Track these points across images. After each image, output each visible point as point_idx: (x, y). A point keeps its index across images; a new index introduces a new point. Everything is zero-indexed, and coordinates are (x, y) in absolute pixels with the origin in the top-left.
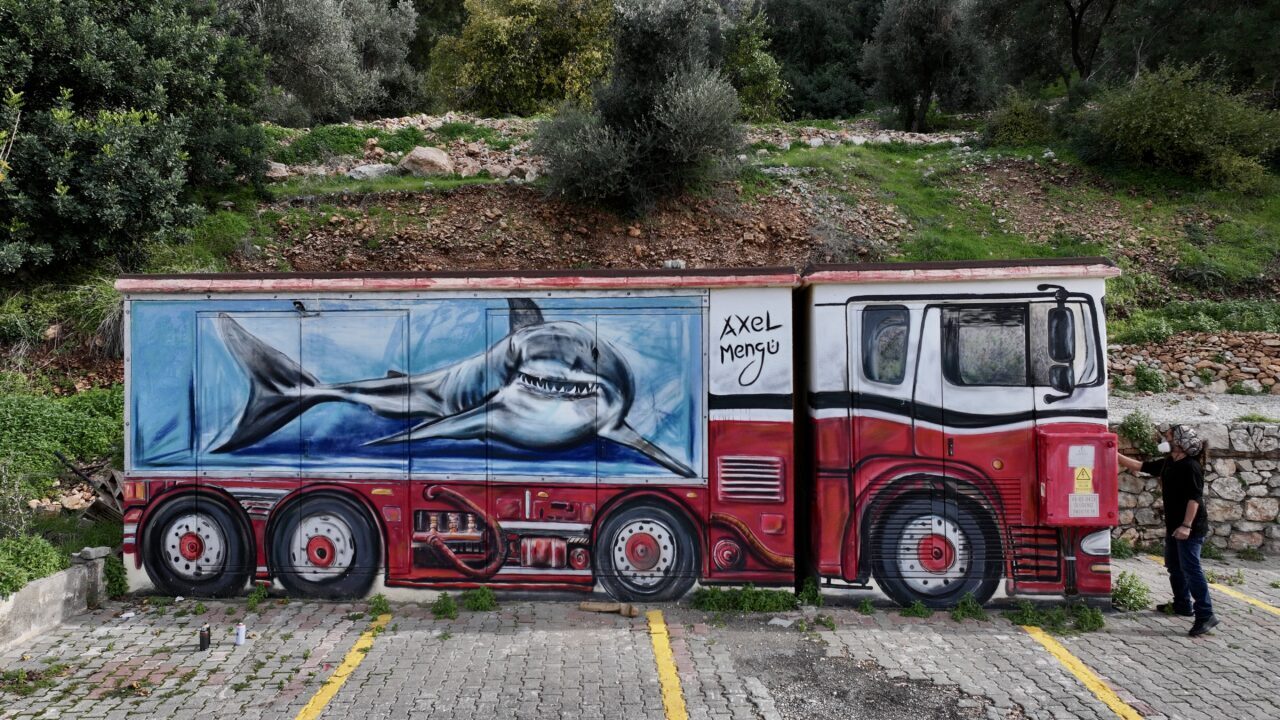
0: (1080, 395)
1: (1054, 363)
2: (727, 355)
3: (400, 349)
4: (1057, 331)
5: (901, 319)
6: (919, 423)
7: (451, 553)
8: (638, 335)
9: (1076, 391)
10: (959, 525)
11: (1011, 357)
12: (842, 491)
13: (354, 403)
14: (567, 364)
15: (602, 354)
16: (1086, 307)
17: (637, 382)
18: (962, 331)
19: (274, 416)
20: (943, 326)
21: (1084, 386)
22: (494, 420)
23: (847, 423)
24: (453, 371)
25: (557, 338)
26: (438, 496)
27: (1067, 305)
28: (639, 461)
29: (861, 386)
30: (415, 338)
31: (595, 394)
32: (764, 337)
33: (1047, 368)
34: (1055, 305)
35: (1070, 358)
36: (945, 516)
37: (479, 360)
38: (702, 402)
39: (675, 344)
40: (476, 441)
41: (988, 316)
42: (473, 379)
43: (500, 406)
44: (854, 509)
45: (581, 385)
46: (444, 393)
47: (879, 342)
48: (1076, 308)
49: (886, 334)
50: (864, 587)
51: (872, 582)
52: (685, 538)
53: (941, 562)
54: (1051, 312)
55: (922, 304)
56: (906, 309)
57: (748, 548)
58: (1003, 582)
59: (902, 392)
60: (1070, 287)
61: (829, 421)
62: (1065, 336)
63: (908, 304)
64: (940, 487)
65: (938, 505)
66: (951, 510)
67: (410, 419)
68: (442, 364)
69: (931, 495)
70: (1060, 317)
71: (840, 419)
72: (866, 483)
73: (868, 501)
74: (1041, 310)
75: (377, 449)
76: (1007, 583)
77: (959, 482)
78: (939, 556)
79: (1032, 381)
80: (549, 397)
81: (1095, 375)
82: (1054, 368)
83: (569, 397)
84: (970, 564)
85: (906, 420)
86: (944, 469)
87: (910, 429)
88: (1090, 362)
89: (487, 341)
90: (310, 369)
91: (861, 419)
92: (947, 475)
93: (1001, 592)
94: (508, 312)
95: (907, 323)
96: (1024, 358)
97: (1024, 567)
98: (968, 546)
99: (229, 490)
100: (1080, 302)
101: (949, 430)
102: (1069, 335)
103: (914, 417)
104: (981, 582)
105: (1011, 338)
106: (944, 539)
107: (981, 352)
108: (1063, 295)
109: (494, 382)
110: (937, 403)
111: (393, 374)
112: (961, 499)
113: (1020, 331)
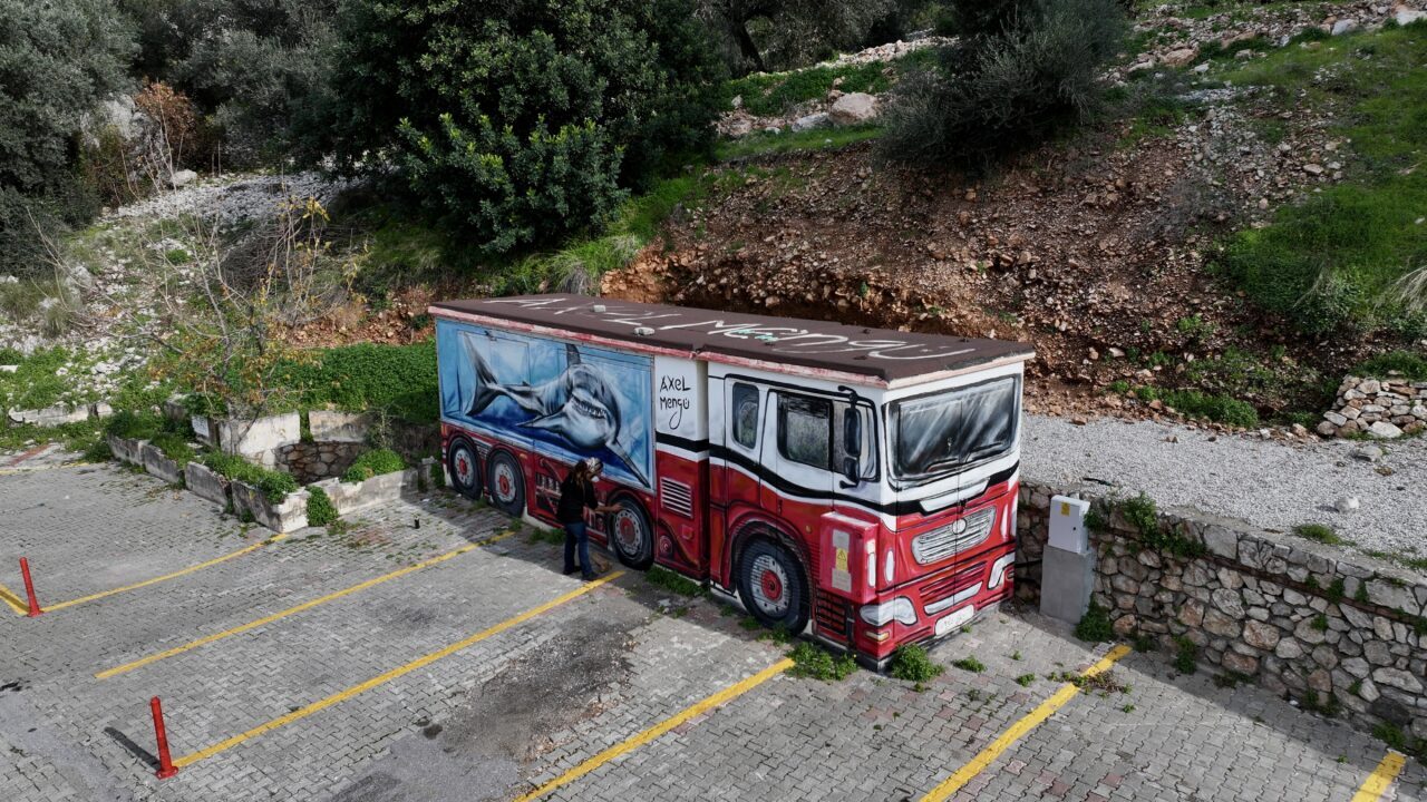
0: (863, 487)
1: (847, 455)
2: (664, 404)
3: (526, 369)
4: (850, 429)
5: (754, 398)
6: (764, 483)
7: (551, 502)
8: (622, 380)
9: (861, 483)
10: (785, 570)
11: (819, 443)
12: (721, 520)
13: (511, 398)
14: (591, 393)
15: (606, 392)
16: (870, 411)
17: (622, 414)
18: (790, 414)
19: (485, 399)
20: (778, 409)
21: (866, 480)
22: (562, 422)
23: (724, 470)
24: (547, 386)
25: (587, 375)
26: (545, 467)
27: (857, 407)
28: (625, 469)
29: (732, 445)
30: (532, 362)
31: (602, 417)
32: (680, 395)
33: (842, 458)
34: (849, 406)
35: (858, 454)
36: (777, 560)
37: (556, 382)
38: (652, 437)
39: (638, 390)
40: (557, 435)
41: (805, 406)
42: (554, 395)
43: (565, 415)
44: (728, 536)
45: (598, 410)
46: (544, 400)
47: (742, 413)
48: (862, 410)
49: (746, 408)
50: (732, 595)
51: (737, 593)
52: (646, 528)
53: (774, 593)
54: (847, 410)
55: (767, 388)
56: (757, 389)
57: (675, 547)
58: (810, 622)
59: (753, 455)
60: (861, 392)
61: (715, 467)
62: (855, 433)
63: (759, 386)
64: (774, 535)
65: (773, 549)
66: (781, 557)
67: (531, 414)
68: (543, 381)
69: (770, 540)
70: (852, 415)
71: (721, 467)
72: (734, 519)
73: (735, 533)
74: (841, 407)
75: (520, 429)
76: (813, 624)
77: (785, 536)
78: (773, 588)
79: (832, 468)
80: (584, 414)
81: (874, 474)
82: (847, 459)
83: (592, 416)
84: (790, 600)
85: (755, 477)
86: (778, 523)
87: (758, 485)
88: (871, 460)
89: (558, 371)
90: (495, 374)
91: (732, 470)
92: (779, 528)
93: (808, 630)
94: (565, 352)
95: (757, 401)
96: (827, 446)
97: (823, 616)
98: (790, 587)
99: (474, 439)
100: (867, 407)
101: (780, 493)
102: (858, 434)
103: (761, 477)
104: (797, 617)
105: (819, 426)
106: (775, 575)
107: (800, 435)
108: (855, 398)
109: (562, 399)
110: (773, 470)
111: (525, 384)
112: (787, 548)
113: (826, 422)
